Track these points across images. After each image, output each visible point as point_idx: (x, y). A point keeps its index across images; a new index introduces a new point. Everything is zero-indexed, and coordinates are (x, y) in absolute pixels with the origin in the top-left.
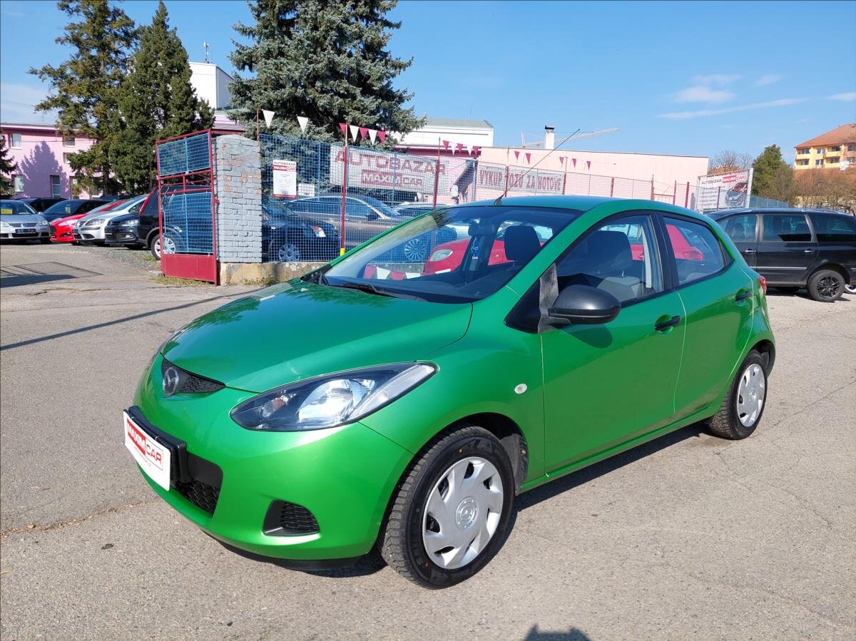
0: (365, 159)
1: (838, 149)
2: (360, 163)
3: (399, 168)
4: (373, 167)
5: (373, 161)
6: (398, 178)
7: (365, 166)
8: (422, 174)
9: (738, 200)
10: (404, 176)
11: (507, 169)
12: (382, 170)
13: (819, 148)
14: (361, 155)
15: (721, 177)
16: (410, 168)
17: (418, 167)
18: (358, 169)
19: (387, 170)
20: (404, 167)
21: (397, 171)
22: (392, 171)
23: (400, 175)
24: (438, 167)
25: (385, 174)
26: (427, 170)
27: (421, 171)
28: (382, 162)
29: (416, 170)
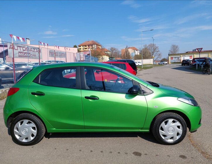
0: (19, 48)
1: (86, 46)
2: (17, 49)
3: (29, 51)
4: (22, 51)
5: (21, 48)
6: (29, 54)
7: (19, 50)
8: (35, 53)
9: (88, 58)
10: (31, 54)
11: (55, 51)
12: (24, 52)
13: (83, 46)
14: (17, 46)
15: (83, 53)
16: (32, 51)
17: (34, 50)
18: (17, 51)
19: (26, 51)
20: (30, 51)
21: (29, 52)
22: (27, 52)
23: (30, 53)
24: (39, 50)
25: (26, 53)
26: (36, 52)
27: (35, 52)
28: (24, 49)
29: (34, 51)
